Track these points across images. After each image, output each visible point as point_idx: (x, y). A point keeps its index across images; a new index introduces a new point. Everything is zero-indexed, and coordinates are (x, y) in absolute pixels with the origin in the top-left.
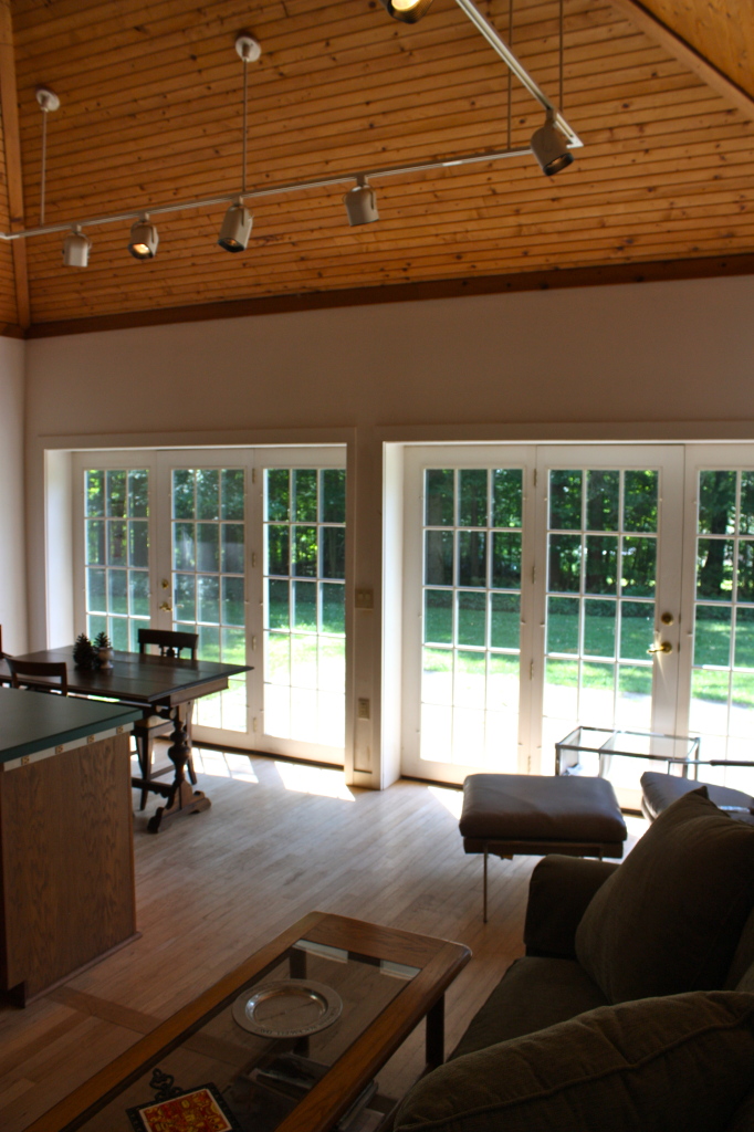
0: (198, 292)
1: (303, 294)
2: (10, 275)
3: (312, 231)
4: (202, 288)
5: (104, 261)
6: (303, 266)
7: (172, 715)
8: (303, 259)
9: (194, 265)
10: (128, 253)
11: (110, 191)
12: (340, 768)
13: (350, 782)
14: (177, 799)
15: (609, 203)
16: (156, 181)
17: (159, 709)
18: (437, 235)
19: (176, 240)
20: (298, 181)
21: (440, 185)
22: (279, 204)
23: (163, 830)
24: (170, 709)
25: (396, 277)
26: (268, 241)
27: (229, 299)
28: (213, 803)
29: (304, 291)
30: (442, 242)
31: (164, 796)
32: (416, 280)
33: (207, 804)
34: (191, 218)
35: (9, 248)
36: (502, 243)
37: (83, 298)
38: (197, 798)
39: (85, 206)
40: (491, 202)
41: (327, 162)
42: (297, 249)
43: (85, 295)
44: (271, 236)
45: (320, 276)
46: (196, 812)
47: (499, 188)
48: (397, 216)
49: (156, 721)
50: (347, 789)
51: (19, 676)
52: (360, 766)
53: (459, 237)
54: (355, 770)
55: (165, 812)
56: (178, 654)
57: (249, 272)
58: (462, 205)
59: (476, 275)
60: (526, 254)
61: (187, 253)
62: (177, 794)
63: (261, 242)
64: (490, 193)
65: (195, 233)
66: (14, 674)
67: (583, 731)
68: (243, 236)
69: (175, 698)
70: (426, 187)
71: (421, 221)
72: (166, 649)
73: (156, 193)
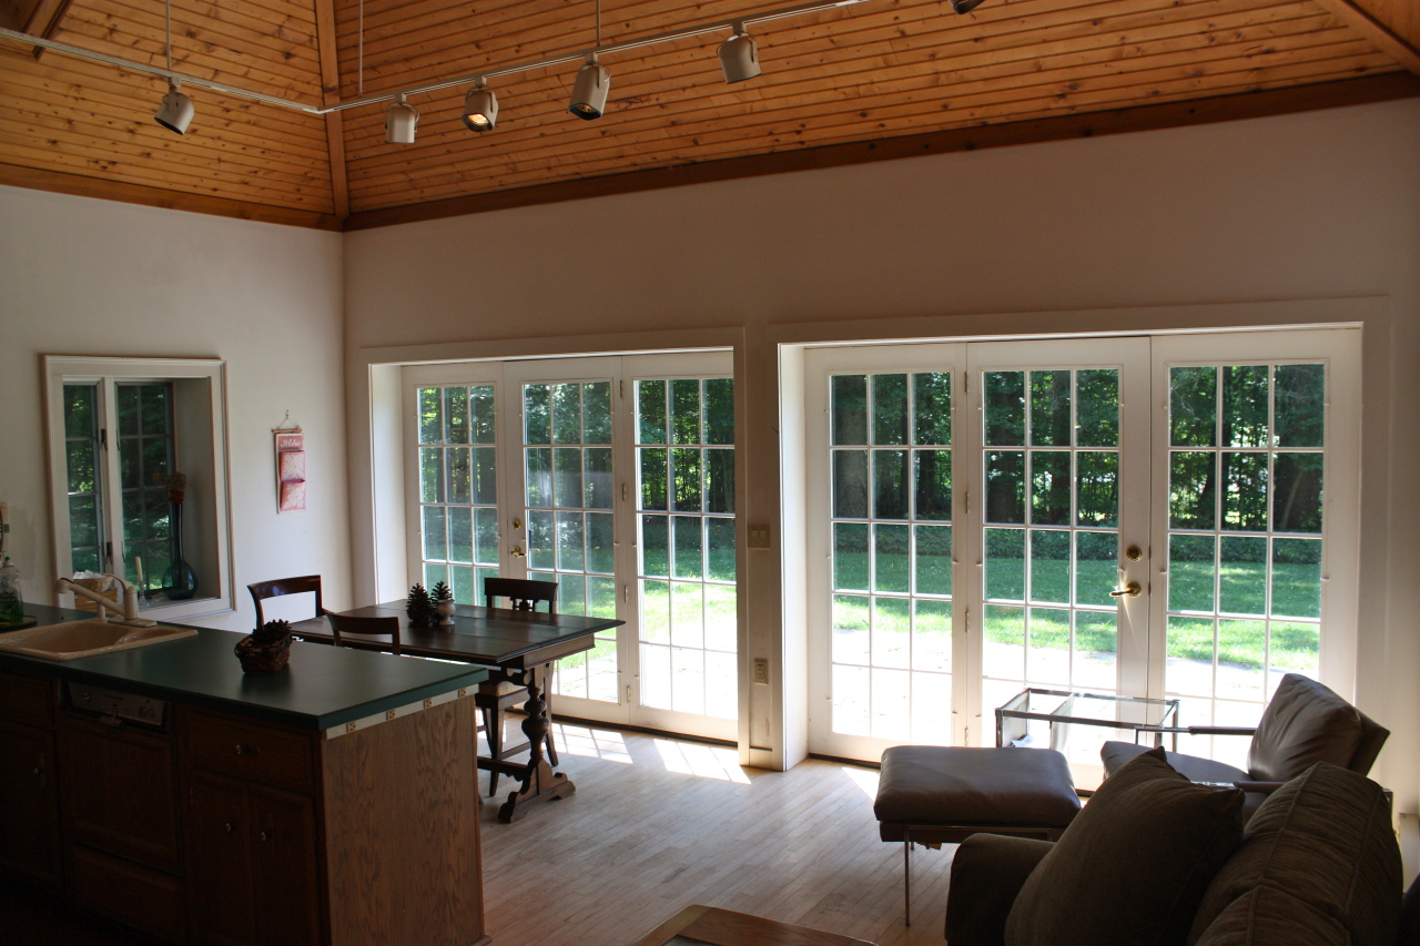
0: (549, 168)
1: (675, 166)
2: (324, 155)
3: (684, 89)
4: (553, 162)
5: (435, 134)
6: (674, 131)
7: (527, 679)
8: (674, 124)
9: (542, 135)
10: (462, 124)
11: (440, 51)
12: (733, 745)
13: (746, 762)
14: (533, 782)
15: (1045, 41)
16: (494, 37)
17: (510, 672)
18: (835, 89)
19: (521, 106)
20: (664, 31)
21: (837, 27)
22: (642, 58)
23: (517, 819)
24: (524, 672)
25: (788, 141)
26: (631, 103)
27: (586, 175)
28: (578, 788)
29: (677, 162)
30: (843, 97)
31: (518, 780)
32: (813, 145)
33: (570, 789)
34: (537, 80)
35: (323, 123)
36: (916, 96)
37: (412, 180)
38: (558, 781)
39: (411, 70)
40: (900, 46)
41: (699, 6)
42: (666, 112)
43: (412, 176)
44: (635, 97)
45: (696, 143)
46: (558, 798)
47: (909, 29)
48: (786, 67)
49: (507, 688)
50: (741, 770)
51: (342, 634)
52: (757, 742)
53: (862, 90)
54: (751, 747)
55: (519, 798)
56: (534, 608)
57: (609, 142)
58: (865, 51)
59: (885, 135)
60: (945, 108)
61: (533, 122)
62: (533, 776)
63: (623, 105)
64: (898, 35)
65: (543, 96)
66: (336, 632)
67: (1032, 696)
68: (599, 100)
69: (529, 658)
70: (820, 31)
71: (816, 72)
72: (519, 601)
73: (494, 51)
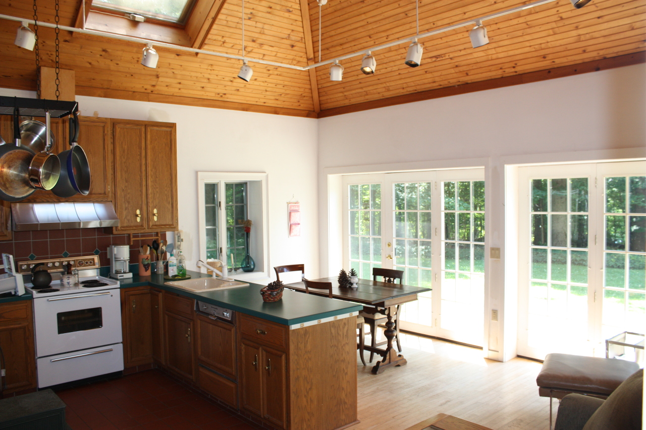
0: (403, 88)
1: (458, 85)
2: (309, 87)
3: (460, 51)
4: (405, 86)
5: (354, 76)
6: (457, 70)
7: (387, 312)
8: (457, 66)
9: (399, 74)
10: (361, 72)
11: (355, 40)
12: (481, 348)
13: (487, 357)
14: (388, 357)
15: (635, 15)
16: (377, 33)
17: (379, 308)
18: (530, 46)
19: (390, 62)
20: (449, 24)
21: (529, 18)
22: (441, 38)
23: (380, 373)
24: (386, 309)
25: (509, 72)
26: (437, 58)
27: (420, 91)
28: (408, 363)
29: (459, 83)
30: (534, 50)
31: (382, 356)
32: (521, 73)
33: (405, 362)
34: (396, 50)
35: (308, 73)
36: (569, 47)
37: (345, 96)
38: (399, 358)
39: (343, 49)
40: (561, 24)
41: (465, 13)
42: (453, 61)
43: (346, 94)
44: (439, 56)
45: (467, 74)
46: (399, 366)
47: (564, 15)
48: (507, 38)
49: (378, 316)
50: (484, 361)
51: (309, 289)
52: (492, 348)
53: (543, 46)
54: (489, 350)
55: (381, 364)
56: (393, 282)
57: (429, 75)
58: (543, 28)
59: (555, 66)
60: (584, 51)
61: (395, 68)
62: (388, 355)
63: (434, 59)
64: (559, 19)
65: (399, 57)
66: (307, 287)
67: (626, 333)
68: (417, 58)
69: (387, 303)
70: (521, 20)
71: (521, 39)
72: (387, 279)
73: (377, 39)
